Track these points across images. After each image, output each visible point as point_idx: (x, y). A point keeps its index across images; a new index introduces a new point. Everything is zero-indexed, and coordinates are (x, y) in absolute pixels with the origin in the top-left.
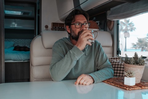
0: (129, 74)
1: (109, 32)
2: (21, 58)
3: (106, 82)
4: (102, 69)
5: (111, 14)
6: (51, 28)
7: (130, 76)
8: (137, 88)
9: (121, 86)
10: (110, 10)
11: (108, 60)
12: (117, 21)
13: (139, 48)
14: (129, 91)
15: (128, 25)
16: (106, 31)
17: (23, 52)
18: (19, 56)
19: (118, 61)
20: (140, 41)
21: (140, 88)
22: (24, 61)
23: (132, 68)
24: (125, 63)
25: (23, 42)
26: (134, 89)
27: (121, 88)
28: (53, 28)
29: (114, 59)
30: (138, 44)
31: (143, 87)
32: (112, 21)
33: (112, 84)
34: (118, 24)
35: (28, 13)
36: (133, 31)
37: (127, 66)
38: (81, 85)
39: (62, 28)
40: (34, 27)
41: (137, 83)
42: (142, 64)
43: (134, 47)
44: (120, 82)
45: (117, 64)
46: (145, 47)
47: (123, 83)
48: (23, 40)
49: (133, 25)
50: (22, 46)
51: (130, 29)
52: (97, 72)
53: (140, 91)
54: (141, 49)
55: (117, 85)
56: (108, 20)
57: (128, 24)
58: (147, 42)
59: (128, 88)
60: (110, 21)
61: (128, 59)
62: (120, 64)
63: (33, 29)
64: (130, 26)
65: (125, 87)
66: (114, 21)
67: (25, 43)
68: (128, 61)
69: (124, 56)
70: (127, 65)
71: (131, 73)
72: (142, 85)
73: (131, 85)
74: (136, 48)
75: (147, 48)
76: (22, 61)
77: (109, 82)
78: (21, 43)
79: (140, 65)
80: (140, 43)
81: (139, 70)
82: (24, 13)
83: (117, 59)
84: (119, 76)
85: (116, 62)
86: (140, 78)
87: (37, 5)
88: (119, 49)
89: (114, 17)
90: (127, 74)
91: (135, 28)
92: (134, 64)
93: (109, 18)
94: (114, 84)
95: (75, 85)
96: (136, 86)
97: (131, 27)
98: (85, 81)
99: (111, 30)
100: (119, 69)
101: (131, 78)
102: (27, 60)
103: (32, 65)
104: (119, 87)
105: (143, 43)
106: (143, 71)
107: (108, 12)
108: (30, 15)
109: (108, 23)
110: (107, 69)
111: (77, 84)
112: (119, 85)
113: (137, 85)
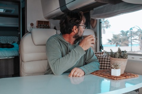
0: (115, 66)
1: (92, 29)
2: (6, 55)
3: (94, 74)
4: (90, 63)
5: (94, 14)
6: (36, 26)
7: (116, 68)
8: (123, 78)
9: (109, 76)
10: (93, 9)
11: (94, 55)
12: (100, 20)
13: (114, 43)
14: (116, 81)
15: (104, 23)
16: (90, 28)
17: (7, 48)
18: (3, 53)
19: (102, 56)
20: (115, 37)
21: (125, 78)
22: (8, 57)
23: (117, 61)
24: (111, 57)
25: (5, 39)
26: (120, 78)
27: (109, 78)
28: (38, 25)
29: (98, 53)
30: (113, 40)
31: (127, 77)
32: (95, 20)
33: (100, 75)
34: (100, 23)
35: (11, 11)
36: (109, 28)
37: (113, 60)
38: (74, 77)
39: (46, 26)
40: (18, 24)
41: (122, 74)
42: (126, 57)
43: (109, 43)
44: (107, 73)
45: (101, 58)
46: (119, 42)
47: (110, 74)
48: (5, 37)
49: (108, 23)
50: (4, 43)
51: (105, 26)
52: (86, 65)
53: (125, 80)
54: (115, 44)
55: (105, 76)
56: (91, 19)
57: (104, 21)
58: (121, 38)
59: (115, 78)
60: (93, 20)
61: (113, 53)
62: (104, 58)
63: (18, 26)
64: (106, 23)
65: (113, 77)
66: (96, 20)
67: (7, 40)
68: (113, 55)
69: (110, 51)
70: (113, 58)
71: (117, 66)
72: (126, 75)
73: (117, 76)
74: (111, 43)
75: (120, 43)
76: (7, 58)
77: (97, 73)
78: (4, 40)
79: (124, 58)
80: (115, 39)
81: (123, 62)
82: (7, 11)
83: (100, 53)
84: (104, 69)
85: (100, 57)
86: (124, 69)
87: (21, 3)
88: (101, 44)
89: (97, 16)
90: (114, 66)
91: (110, 25)
92: (119, 58)
93: (92, 17)
94: (102, 76)
95: (69, 77)
96: (121, 77)
97: (107, 25)
98: (78, 73)
99: (94, 28)
100: (103, 62)
101: (117, 70)
102: (11, 57)
103: (22, 61)
104: (108, 78)
105: (117, 39)
106: (126, 64)
107: (91, 11)
108: (12, 13)
109: (92, 22)
110: (95, 63)
111: (71, 76)
112: (107, 76)
113: (122, 75)
